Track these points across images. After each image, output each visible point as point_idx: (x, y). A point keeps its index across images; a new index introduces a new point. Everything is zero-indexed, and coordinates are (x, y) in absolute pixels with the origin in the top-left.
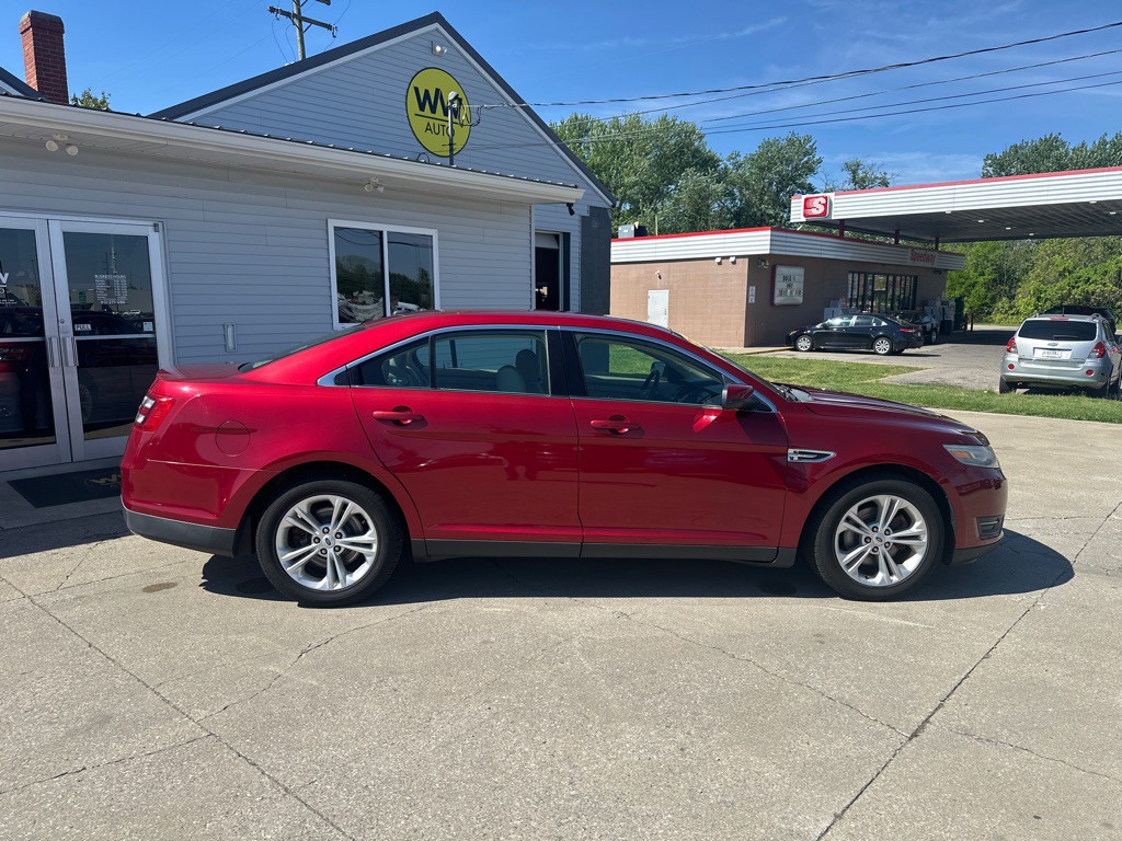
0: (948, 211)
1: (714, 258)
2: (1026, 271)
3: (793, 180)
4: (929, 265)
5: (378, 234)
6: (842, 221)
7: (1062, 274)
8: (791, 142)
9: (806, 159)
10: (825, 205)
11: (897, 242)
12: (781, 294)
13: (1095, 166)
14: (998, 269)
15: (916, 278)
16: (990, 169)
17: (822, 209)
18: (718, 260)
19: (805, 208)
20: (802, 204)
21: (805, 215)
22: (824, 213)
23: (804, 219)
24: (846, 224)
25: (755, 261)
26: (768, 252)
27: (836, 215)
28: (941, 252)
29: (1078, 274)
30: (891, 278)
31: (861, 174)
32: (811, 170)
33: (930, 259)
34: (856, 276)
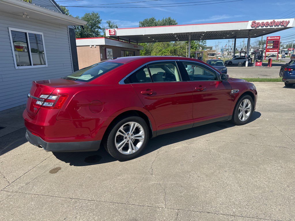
0: (144, 35)
1: (89, 46)
2: (152, 50)
3: (95, 25)
4: (137, 48)
5: (24, 34)
6: (118, 36)
7: (160, 51)
8: (93, 15)
9: (97, 20)
10: (115, 32)
11: (129, 42)
12: (108, 56)
13: (163, 25)
14: (146, 50)
15: (134, 52)
16: (141, 25)
17: (114, 33)
18: (91, 46)
19: (109, 32)
20: (108, 31)
21: (110, 34)
22: (115, 34)
23: (109, 36)
24: (119, 37)
25: (101, 46)
26: (105, 44)
27: (118, 35)
28: (139, 45)
29: (163, 51)
30: (129, 52)
31: (111, 24)
32: (99, 23)
33: (137, 47)
34: (123, 51)
